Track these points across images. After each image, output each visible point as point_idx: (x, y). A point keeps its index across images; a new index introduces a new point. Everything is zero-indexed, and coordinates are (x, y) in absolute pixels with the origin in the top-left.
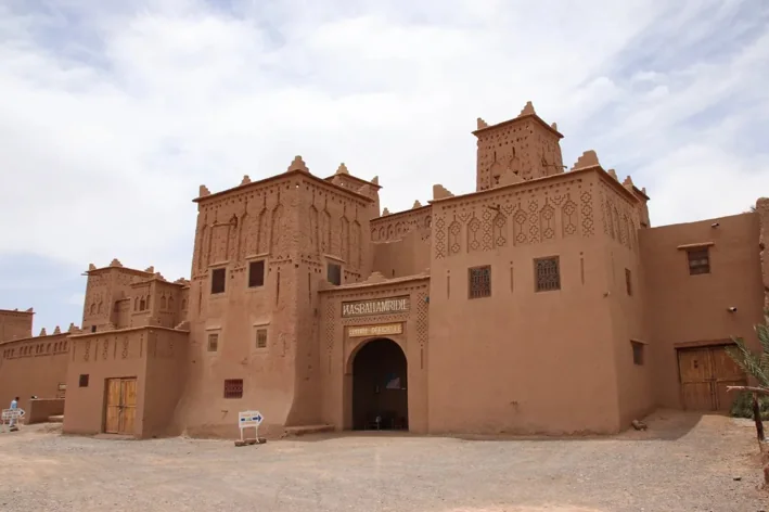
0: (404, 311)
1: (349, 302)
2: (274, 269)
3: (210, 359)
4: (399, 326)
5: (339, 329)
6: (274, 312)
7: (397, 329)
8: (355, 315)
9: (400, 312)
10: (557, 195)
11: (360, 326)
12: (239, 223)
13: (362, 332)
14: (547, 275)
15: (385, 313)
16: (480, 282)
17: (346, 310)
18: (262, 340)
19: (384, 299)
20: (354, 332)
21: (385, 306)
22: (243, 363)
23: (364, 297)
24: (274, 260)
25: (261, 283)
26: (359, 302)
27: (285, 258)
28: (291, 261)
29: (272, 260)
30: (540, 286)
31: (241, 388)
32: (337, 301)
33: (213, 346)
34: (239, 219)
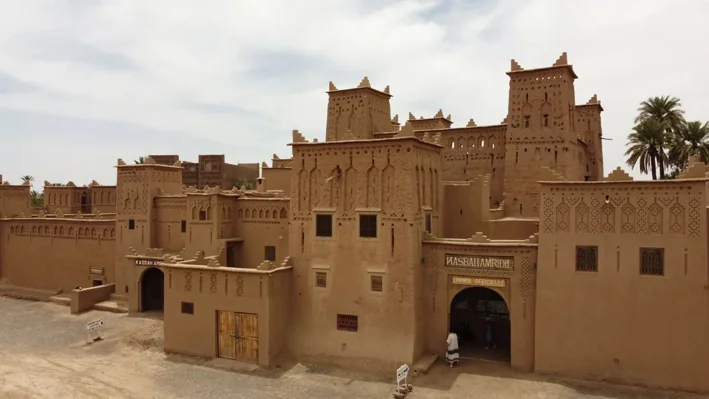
0: (507, 269)
1: (453, 255)
2: (388, 225)
3: (318, 294)
4: (503, 281)
5: (443, 277)
6: (389, 263)
7: (501, 283)
8: (459, 266)
9: (503, 269)
10: (666, 197)
11: (463, 276)
12: (343, 176)
13: (467, 281)
14: (652, 262)
15: (488, 268)
16: (587, 258)
17: (450, 260)
18: (376, 284)
19: (488, 257)
20: (457, 280)
21: (490, 263)
22: (357, 302)
23: (468, 253)
24: (387, 216)
25: (373, 234)
26: (463, 256)
27: (398, 217)
28: (405, 220)
29: (384, 216)
30: (643, 271)
31: (356, 323)
32: (441, 253)
33: (321, 282)
34: (343, 171)
